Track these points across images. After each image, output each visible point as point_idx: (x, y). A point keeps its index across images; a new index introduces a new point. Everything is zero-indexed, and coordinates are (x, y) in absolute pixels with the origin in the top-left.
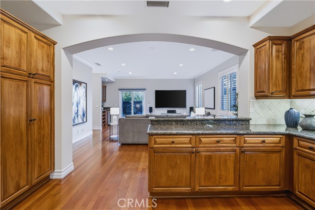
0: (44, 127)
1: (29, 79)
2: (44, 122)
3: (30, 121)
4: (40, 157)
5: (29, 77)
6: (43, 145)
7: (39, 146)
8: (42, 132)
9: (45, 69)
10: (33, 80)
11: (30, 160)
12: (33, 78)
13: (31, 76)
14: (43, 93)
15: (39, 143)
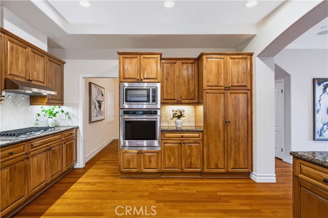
0: (239, 129)
1: (226, 91)
2: (239, 125)
3: (226, 123)
4: (235, 153)
5: (225, 90)
6: (238, 144)
7: (234, 144)
8: (238, 133)
9: (240, 80)
10: (229, 92)
11: (226, 152)
12: (229, 90)
13: (228, 89)
14: (239, 101)
15: (234, 142)
